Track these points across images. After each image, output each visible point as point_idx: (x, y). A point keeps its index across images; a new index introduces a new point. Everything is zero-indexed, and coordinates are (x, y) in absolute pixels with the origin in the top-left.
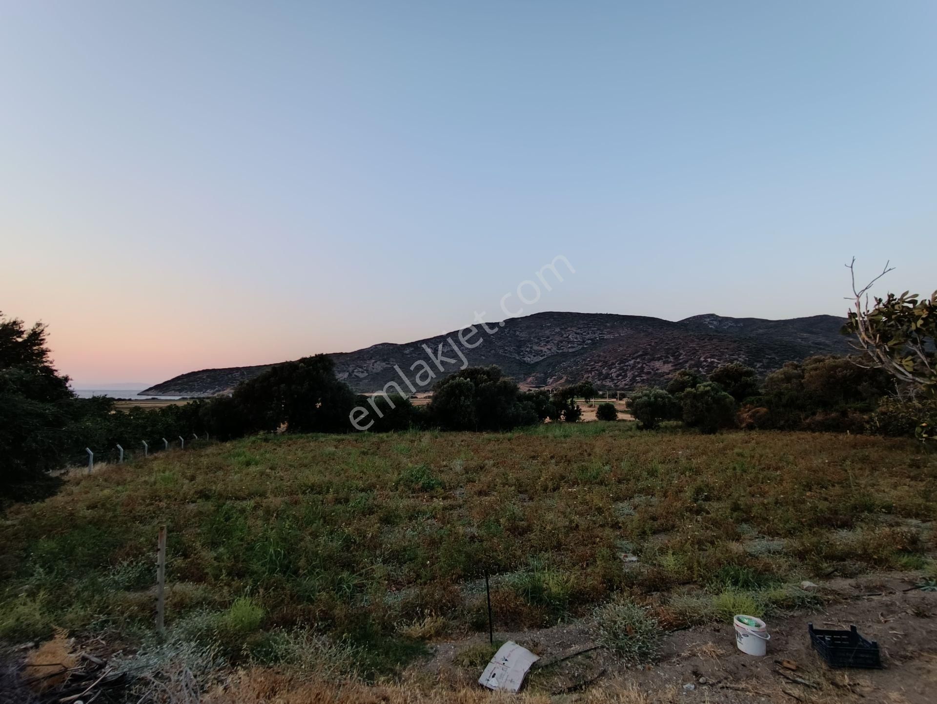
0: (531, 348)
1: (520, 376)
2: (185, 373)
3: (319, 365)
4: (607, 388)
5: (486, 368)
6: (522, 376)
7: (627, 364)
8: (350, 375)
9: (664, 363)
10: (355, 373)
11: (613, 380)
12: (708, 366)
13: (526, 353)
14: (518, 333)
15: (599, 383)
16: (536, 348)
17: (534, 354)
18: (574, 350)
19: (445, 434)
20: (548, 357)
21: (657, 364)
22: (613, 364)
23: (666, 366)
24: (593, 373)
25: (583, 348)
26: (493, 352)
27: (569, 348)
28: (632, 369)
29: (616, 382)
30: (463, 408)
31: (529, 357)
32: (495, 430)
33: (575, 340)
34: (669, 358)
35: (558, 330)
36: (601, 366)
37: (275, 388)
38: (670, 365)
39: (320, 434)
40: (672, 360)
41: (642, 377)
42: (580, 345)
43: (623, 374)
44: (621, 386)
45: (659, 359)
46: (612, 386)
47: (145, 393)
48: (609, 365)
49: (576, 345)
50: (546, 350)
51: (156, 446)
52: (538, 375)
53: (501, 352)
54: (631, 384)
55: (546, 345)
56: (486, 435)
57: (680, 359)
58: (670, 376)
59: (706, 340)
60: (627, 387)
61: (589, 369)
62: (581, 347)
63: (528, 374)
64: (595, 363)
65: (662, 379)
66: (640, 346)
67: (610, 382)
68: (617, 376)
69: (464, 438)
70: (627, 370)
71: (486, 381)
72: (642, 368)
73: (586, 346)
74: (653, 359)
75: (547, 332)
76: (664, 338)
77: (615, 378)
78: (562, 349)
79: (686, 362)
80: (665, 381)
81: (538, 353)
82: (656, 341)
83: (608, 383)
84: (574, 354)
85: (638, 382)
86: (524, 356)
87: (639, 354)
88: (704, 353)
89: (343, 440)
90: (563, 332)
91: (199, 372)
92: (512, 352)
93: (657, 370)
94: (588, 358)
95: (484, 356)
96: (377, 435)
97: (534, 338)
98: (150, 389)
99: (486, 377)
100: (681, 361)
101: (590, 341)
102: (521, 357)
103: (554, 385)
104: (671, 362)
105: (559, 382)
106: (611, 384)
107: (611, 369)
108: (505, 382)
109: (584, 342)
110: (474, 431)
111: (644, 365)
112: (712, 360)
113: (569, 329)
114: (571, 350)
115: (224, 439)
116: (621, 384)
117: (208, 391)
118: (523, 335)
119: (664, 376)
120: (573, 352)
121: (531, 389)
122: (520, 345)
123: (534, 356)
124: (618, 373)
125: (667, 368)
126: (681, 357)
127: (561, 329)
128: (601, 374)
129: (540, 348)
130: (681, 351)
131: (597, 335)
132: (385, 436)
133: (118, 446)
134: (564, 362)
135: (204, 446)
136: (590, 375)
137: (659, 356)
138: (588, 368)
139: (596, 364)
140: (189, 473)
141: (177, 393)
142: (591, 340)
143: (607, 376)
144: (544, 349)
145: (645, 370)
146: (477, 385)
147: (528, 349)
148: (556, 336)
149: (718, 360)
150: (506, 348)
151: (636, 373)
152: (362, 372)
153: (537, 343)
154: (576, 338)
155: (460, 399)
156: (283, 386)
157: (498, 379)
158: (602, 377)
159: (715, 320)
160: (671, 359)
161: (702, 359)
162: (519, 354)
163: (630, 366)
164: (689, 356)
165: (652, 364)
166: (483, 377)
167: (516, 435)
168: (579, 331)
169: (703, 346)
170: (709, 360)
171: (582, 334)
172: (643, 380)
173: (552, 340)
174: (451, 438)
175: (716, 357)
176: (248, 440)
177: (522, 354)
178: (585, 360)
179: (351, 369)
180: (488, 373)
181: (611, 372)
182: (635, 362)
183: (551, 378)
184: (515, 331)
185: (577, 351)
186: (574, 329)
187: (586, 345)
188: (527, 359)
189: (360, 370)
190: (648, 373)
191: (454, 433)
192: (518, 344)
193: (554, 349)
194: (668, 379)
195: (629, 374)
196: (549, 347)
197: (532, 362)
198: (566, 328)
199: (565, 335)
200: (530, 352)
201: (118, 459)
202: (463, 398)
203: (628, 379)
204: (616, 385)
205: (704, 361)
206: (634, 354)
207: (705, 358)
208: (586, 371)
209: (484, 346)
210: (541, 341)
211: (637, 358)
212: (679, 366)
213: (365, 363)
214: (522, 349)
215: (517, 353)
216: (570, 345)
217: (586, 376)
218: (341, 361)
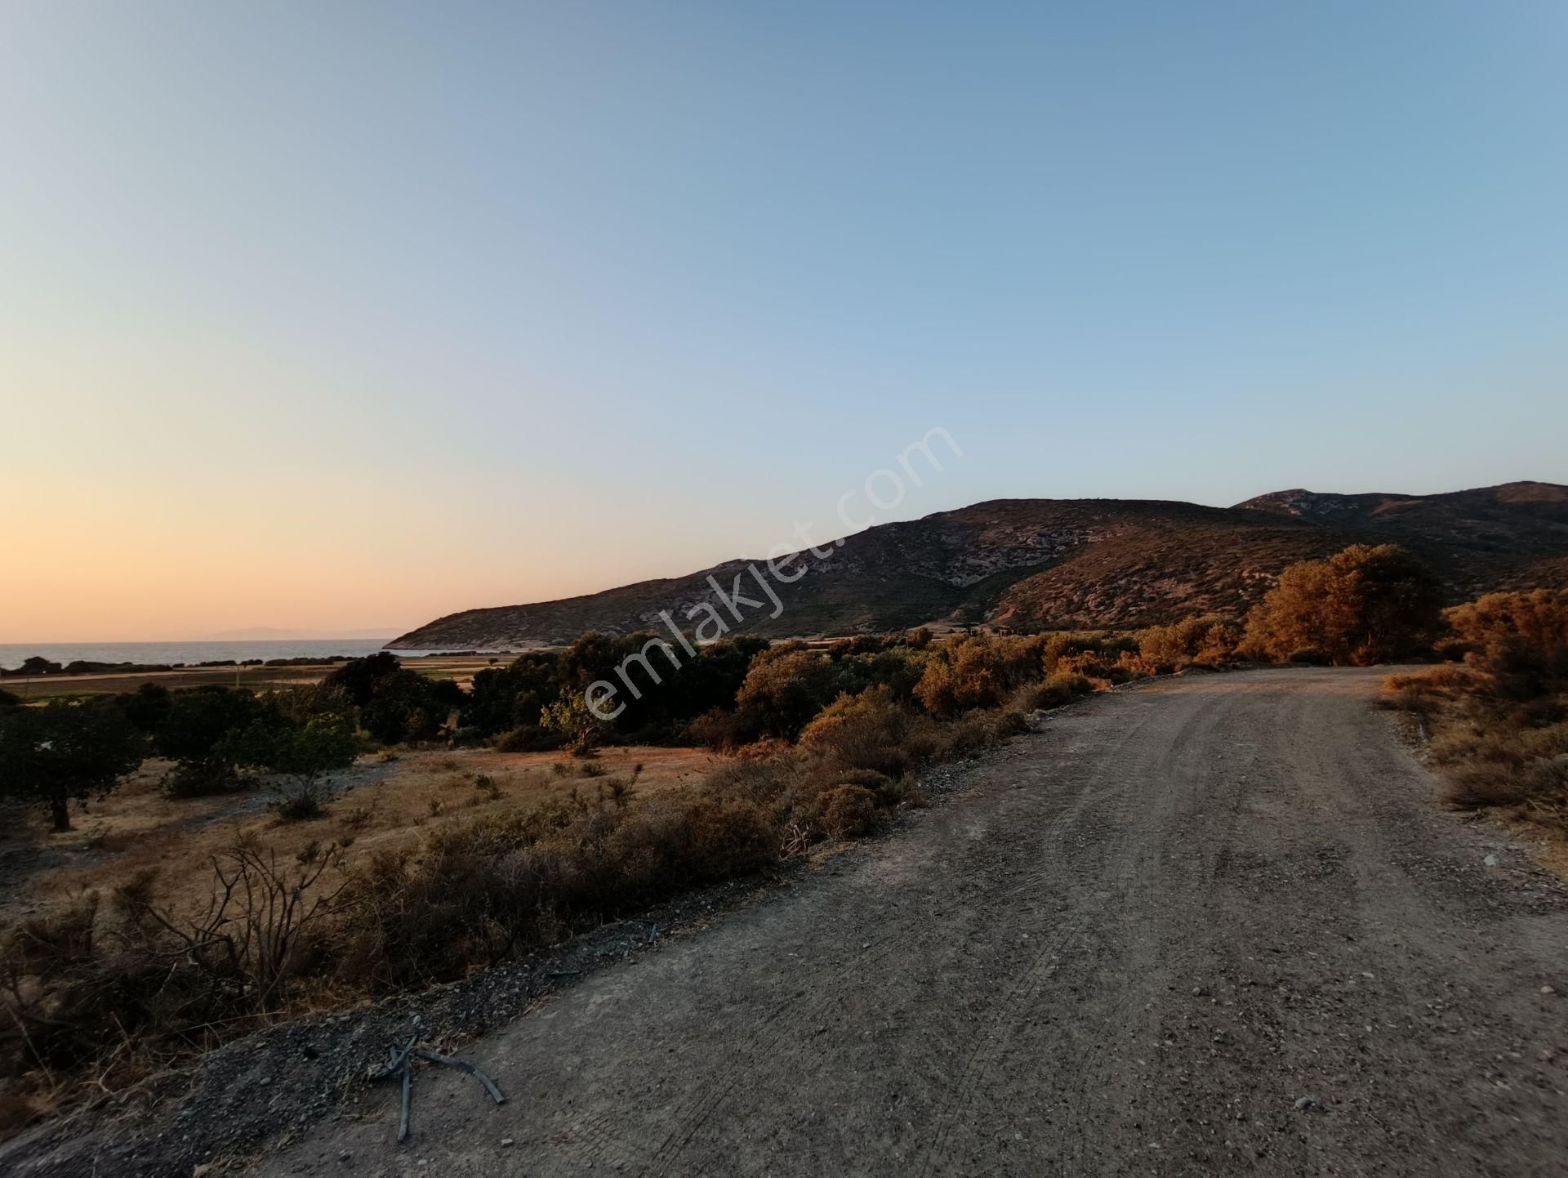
0: (964, 561)
2: (444, 615)
4: (1079, 625)
6: (944, 609)
7: (1115, 585)
9: (1180, 582)
11: (1091, 612)
12: (1253, 586)
13: (955, 570)
14: (944, 537)
15: (1066, 617)
16: (971, 561)
17: (967, 572)
18: (1035, 563)
20: (992, 576)
21: (1166, 584)
22: (1093, 585)
23: (1182, 586)
24: (1058, 603)
25: (1049, 559)
26: (900, 570)
27: (1027, 559)
28: (1125, 591)
29: (1094, 615)
31: (961, 577)
33: (1038, 546)
34: (1188, 573)
35: (1009, 530)
36: (1072, 590)
38: (1190, 584)
40: (1193, 577)
41: (1139, 606)
42: (1047, 553)
43: (1107, 602)
44: (1103, 622)
45: (1170, 576)
46: (1091, 622)
47: (391, 646)
48: (1086, 588)
49: (1038, 555)
50: (988, 565)
52: (971, 606)
53: (913, 569)
54: (1119, 619)
55: (988, 556)
57: (1208, 575)
58: (1187, 604)
60: (1112, 623)
61: (1053, 595)
62: (1046, 557)
63: (955, 605)
64: (1064, 584)
65: (1175, 609)
66: (1142, 553)
67: (1087, 615)
68: (1097, 606)
70: (1115, 595)
72: (1141, 591)
73: (1056, 556)
74: (1162, 576)
75: (993, 535)
76: (1186, 539)
77: (1092, 608)
78: (1016, 562)
79: (1217, 579)
80: (1179, 612)
81: (974, 570)
83: (1081, 617)
84: (1034, 570)
85: (1132, 615)
86: (951, 575)
87: (1137, 567)
88: (1250, 564)
90: (1018, 534)
91: (463, 614)
92: (932, 570)
93: (1167, 593)
95: (885, 577)
97: (969, 545)
98: (399, 640)
100: (1208, 578)
101: (1063, 547)
102: (947, 577)
103: (993, 622)
104: (1191, 580)
105: (1002, 617)
109: (1052, 549)
111: (1145, 587)
112: (1263, 575)
113: (1029, 528)
114: (1029, 564)
116: (1104, 619)
117: (474, 641)
118: (952, 541)
119: (1176, 604)
120: (1034, 566)
122: (946, 557)
123: (968, 575)
124: (1099, 600)
125: (1183, 590)
126: (1209, 572)
127: (1015, 529)
128: (1071, 602)
129: (978, 562)
130: (1211, 562)
131: (1074, 537)
134: (1015, 583)
136: (1053, 604)
137: (1171, 570)
138: (1051, 594)
139: (1065, 587)
141: (433, 645)
142: (1066, 544)
143: (1081, 606)
144: (986, 563)
145: (1145, 595)
147: (958, 565)
148: (1006, 541)
149: (1273, 575)
150: (923, 564)
151: (1130, 601)
153: (973, 554)
154: (1040, 543)
158: (1074, 608)
159: (1304, 501)
160: (1193, 575)
161: (1245, 574)
162: (942, 572)
163: (1119, 587)
164: (1223, 569)
165: (1157, 584)
168: (1044, 531)
169: (1251, 552)
170: (1257, 575)
171: (1050, 536)
172: (1141, 611)
173: (997, 548)
175: (1271, 571)
177: (947, 571)
178: (1048, 580)
179: (677, 604)
181: (1087, 599)
182: (1129, 581)
183: (990, 611)
184: (939, 535)
185: (1040, 564)
186: (1037, 528)
187: (1056, 553)
188: (955, 580)
190: (1152, 599)
192: (943, 556)
193: (1002, 562)
194: (1182, 609)
195: (1118, 602)
196: (993, 559)
197: (965, 585)
198: (1025, 527)
199: (1021, 539)
200: (962, 569)
203: (1115, 611)
204: (1094, 621)
205: (1248, 577)
206: (1130, 567)
207: (1251, 572)
208: (1048, 599)
209: (886, 561)
210: (981, 549)
211: (1132, 575)
212: (1204, 588)
213: (699, 594)
214: (949, 564)
215: (940, 571)
216: (1028, 555)
217: (1046, 606)
218: (664, 592)
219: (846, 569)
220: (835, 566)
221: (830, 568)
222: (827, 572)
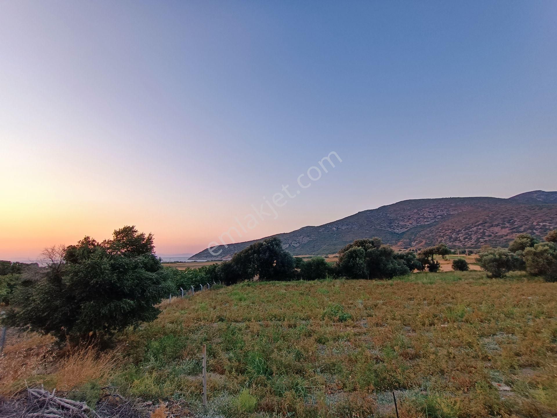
0: (398, 223)
1: (393, 242)
3: (273, 243)
4: (457, 247)
5: (370, 240)
6: (394, 242)
7: (471, 230)
8: (290, 245)
9: (502, 228)
10: (292, 244)
11: (461, 242)
12: (541, 228)
13: (396, 227)
14: (388, 215)
15: (450, 244)
16: (402, 223)
17: (401, 227)
18: (428, 223)
19: (349, 281)
20: (411, 229)
21: (496, 229)
22: (459, 231)
23: (503, 230)
24: (445, 237)
25: (435, 221)
26: (373, 227)
27: (425, 222)
28: (476, 233)
29: (463, 243)
30: (359, 265)
31: (398, 230)
32: (381, 278)
33: (429, 217)
34: (505, 224)
35: (415, 211)
36: (450, 233)
37: (252, 256)
38: (507, 229)
39: (277, 282)
40: (508, 226)
41: (484, 238)
42: (433, 219)
43: (468, 237)
44: (468, 246)
45: (497, 225)
46: (461, 245)
47: (192, 258)
48: (457, 232)
49: (429, 220)
51: (197, 288)
52: (405, 240)
53: (378, 227)
54: (476, 244)
55: (408, 221)
56: (375, 282)
57: (515, 225)
58: (508, 237)
59: (536, 210)
60: (473, 246)
61: (442, 235)
62: (434, 220)
63: (398, 240)
64: (446, 230)
65: (501, 239)
66: (480, 217)
67: (459, 243)
68: (464, 239)
69: (361, 284)
70: (471, 234)
71: (371, 247)
72: (484, 233)
73: (437, 220)
74: (492, 226)
75: (408, 213)
76: (499, 211)
77: (462, 240)
78: (421, 223)
79: (521, 226)
80: (505, 241)
81: (402, 227)
82: (492, 213)
83: (457, 244)
84: (429, 226)
85: (482, 242)
86: (394, 229)
87: (480, 223)
88: (536, 219)
89: (289, 285)
90: (420, 212)
92: (386, 227)
93: (497, 233)
94: (440, 227)
95: (368, 230)
96: (308, 282)
97: (399, 217)
98: (193, 256)
99: (371, 245)
100: (516, 226)
101: (440, 217)
102: (392, 229)
103: (417, 246)
104: (507, 227)
105: (420, 244)
106: (460, 245)
107: (458, 235)
108: (384, 248)
109: (435, 217)
110: (367, 279)
111: (485, 231)
112: (544, 224)
113: (424, 210)
114: (426, 223)
115: (228, 285)
116: (469, 244)
118: (393, 216)
119: (503, 237)
120: (428, 224)
121: (401, 249)
122: (390, 222)
123: (401, 228)
124: (464, 236)
125: (505, 231)
126: (516, 223)
127: (417, 210)
128: (451, 237)
129: (404, 223)
130: (515, 219)
131: (444, 212)
132: (313, 283)
133: (181, 288)
134: (423, 231)
135: (219, 288)
136: (443, 239)
137: (496, 223)
138: (440, 235)
139: (447, 232)
140: (213, 304)
141: (205, 258)
142: (441, 215)
143: (456, 239)
144: (408, 224)
145: (486, 234)
146: (366, 250)
147: (396, 225)
148: (415, 215)
149: (550, 223)
150: (382, 225)
151: (479, 236)
152: (296, 244)
153: (402, 220)
154: (430, 215)
155: (356, 260)
156: (255, 255)
157: (379, 246)
158: (452, 240)
159: (542, 195)
160: (508, 225)
161: (535, 224)
162: (390, 228)
163: (473, 231)
164: (522, 222)
165: (491, 229)
166: (369, 245)
167: (396, 282)
168: (431, 211)
169: (534, 214)
170: (541, 224)
171: (433, 212)
172: (486, 241)
173: (412, 218)
174: (353, 284)
175: (548, 222)
176: (240, 285)
177: (392, 227)
178: (438, 229)
180: (372, 243)
181: (459, 236)
182: (477, 228)
183: (414, 242)
184: (386, 214)
185: (431, 224)
186: (427, 210)
188: (396, 231)
189: (295, 242)
190: (490, 236)
191: (354, 281)
192: (389, 222)
193: (415, 223)
194: (507, 239)
195: (474, 237)
196: (411, 222)
197: (400, 233)
198: (422, 209)
199: (421, 214)
200: (398, 226)
201: (181, 295)
202: (358, 259)
203: (473, 241)
204: (464, 245)
205: (537, 225)
206: (476, 223)
207: (538, 222)
208: (440, 236)
209: (367, 224)
210: (405, 218)
211: (478, 225)
212: (515, 230)
213: (298, 238)
214: (392, 225)
215: (389, 227)
216: (425, 220)
217: (439, 240)
218: (285, 238)
219: (352, 228)
220: (348, 227)
221: (346, 227)
222: (345, 229)
